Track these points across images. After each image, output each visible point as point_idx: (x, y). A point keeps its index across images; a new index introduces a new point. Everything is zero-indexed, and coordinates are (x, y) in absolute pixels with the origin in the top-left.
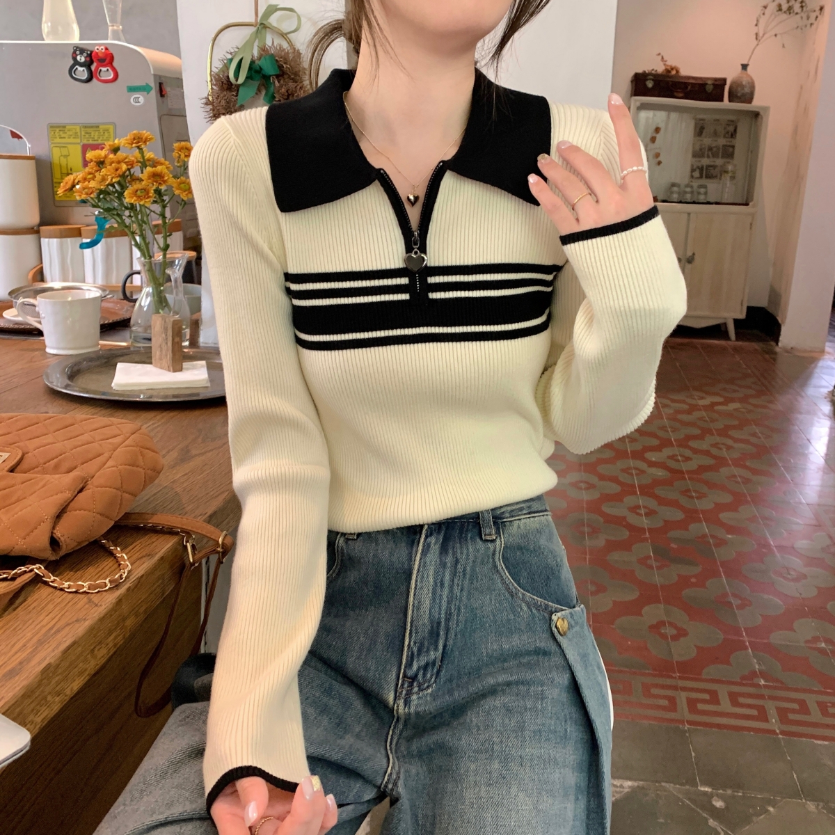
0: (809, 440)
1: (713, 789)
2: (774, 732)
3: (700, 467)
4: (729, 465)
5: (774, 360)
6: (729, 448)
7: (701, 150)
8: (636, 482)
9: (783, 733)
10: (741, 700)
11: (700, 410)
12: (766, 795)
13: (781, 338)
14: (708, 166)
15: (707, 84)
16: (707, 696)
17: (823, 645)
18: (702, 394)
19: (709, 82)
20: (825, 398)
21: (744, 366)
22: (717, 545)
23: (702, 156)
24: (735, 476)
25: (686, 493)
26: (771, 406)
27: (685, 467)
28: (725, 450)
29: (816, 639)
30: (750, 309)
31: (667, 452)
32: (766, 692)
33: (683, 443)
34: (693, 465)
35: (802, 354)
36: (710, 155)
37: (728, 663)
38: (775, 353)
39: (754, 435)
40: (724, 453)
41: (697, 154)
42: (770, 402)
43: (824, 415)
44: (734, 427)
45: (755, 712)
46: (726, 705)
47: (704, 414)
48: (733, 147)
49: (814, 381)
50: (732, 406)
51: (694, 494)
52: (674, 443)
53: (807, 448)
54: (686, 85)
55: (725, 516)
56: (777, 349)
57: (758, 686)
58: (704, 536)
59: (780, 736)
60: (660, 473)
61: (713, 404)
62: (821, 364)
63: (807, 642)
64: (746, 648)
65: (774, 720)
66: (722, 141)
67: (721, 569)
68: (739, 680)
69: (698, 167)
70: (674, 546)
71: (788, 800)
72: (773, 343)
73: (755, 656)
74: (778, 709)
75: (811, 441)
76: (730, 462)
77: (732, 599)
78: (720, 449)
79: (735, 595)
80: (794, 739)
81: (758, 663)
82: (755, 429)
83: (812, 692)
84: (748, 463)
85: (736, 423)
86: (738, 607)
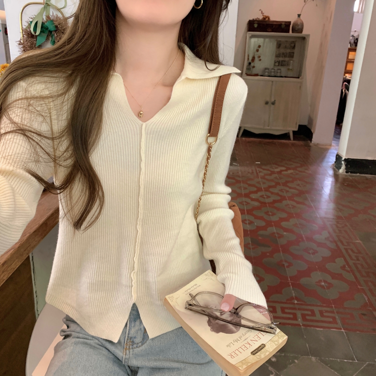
0: (322, 187)
2: (299, 325)
3: (274, 201)
4: (286, 200)
5: (309, 149)
6: (287, 191)
7: (279, 54)
8: (245, 208)
9: (303, 325)
10: (287, 311)
11: (275, 173)
12: (294, 355)
13: (313, 139)
14: (282, 61)
15: (282, 24)
16: (271, 309)
17: (323, 284)
18: (277, 166)
19: (283, 23)
20: (331, 167)
21: (296, 153)
22: (279, 238)
23: (280, 57)
24: (288, 205)
25: (267, 213)
26: (306, 171)
27: (267, 201)
28: (285, 192)
29: (320, 281)
30: (300, 126)
31: (260, 194)
32: (297, 307)
33: (267, 190)
34: (270, 200)
35: (322, 147)
36: (283, 56)
37: (281, 293)
38: (310, 146)
39: (298, 185)
40: (285, 194)
41: (278, 56)
42: (306, 169)
43: (330, 175)
44: (290, 182)
45: (291, 316)
46: (279, 313)
47: (276, 175)
48: (293, 53)
49: (326, 160)
50: (290, 172)
51: (270, 214)
52: (263, 189)
53: (321, 191)
54: (272, 25)
55: (284, 224)
56: (311, 144)
57: (294, 304)
58: (274, 233)
59: (302, 327)
60: (256, 204)
61: (282, 171)
62: (330, 151)
63: (317, 282)
64: (290, 286)
65: (300, 320)
66: (288, 51)
67: (280, 249)
68: (286, 301)
69: (278, 61)
70: (260, 238)
71: (304, 356)
72: (309, 142)
73: (293, 290)
74: (302, 314)
75: (323, 188)
76: (287, 199)
77: (284, 263)
78: (283, 192)
79: (286, 261)
80: (308, 328)
81: (294, 293)
82: (299, 182)
83: (317, 306)
84: (295, 199)
85: (291, 179)
86: (288, 267)
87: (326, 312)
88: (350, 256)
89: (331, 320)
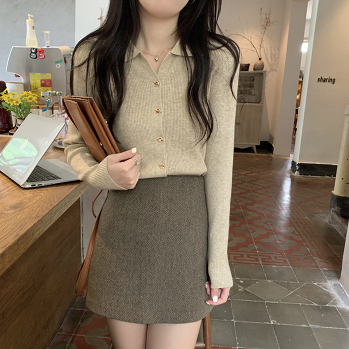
1: (240, 278)
2: (260, 264)
3: (240, 193)
5: (271, 160)
6: (252, 187)
9: (263, 264)
10: (250, 256)
11: (242, 175)
12: (256, 279)
13: (274, 152)
16: (240, 256)
17: (278, 242)
20: (288, 172)
21: (260, 161)
22: (246, 215)
24: (253, 195)
25: (235, 200)
27: (235, 193)
29: (276, 240)
32: (258, 254)
33: (235, 186)
34: (238, 192)
35: (281, 158)
37: (247, 247)
38: (272, 157)
39: (261, 183)
40: (250, 188)
42: (268, 173)
44: (254, 181)
45: (254, 259)
46: (246, 257)
50: (254, 174)
51: (238, 201)
57: (256, 253)
58: (242, 213)
61: (247, 174)
62: (288, 161)
63: (273, 241)
64: (253, 243)
65: (260, 261)
67: (247, 222)
68: (250, 251)
71: (263, 280)
72: (271, 154)
73: (256, 245)
74: (262, 259)
76: (252, 191)
79: (251, 229)
80: (266, 266)
81: (257, 247)
82: (262, 181)
83: (273, 254)
84: (258, 191)
85: (255, 179)
86: (252, 232)
87: (279, 257)
88: (299, 226)
89: (283, 261)
